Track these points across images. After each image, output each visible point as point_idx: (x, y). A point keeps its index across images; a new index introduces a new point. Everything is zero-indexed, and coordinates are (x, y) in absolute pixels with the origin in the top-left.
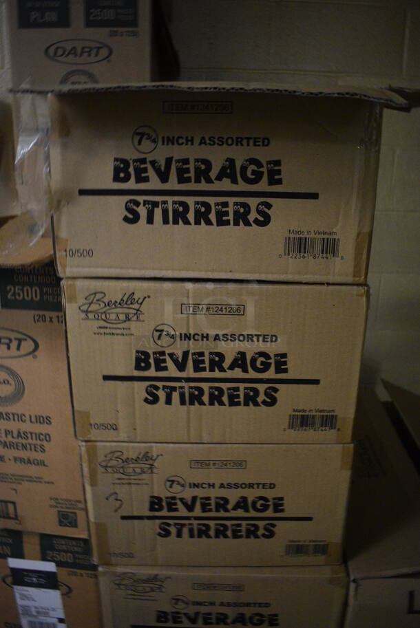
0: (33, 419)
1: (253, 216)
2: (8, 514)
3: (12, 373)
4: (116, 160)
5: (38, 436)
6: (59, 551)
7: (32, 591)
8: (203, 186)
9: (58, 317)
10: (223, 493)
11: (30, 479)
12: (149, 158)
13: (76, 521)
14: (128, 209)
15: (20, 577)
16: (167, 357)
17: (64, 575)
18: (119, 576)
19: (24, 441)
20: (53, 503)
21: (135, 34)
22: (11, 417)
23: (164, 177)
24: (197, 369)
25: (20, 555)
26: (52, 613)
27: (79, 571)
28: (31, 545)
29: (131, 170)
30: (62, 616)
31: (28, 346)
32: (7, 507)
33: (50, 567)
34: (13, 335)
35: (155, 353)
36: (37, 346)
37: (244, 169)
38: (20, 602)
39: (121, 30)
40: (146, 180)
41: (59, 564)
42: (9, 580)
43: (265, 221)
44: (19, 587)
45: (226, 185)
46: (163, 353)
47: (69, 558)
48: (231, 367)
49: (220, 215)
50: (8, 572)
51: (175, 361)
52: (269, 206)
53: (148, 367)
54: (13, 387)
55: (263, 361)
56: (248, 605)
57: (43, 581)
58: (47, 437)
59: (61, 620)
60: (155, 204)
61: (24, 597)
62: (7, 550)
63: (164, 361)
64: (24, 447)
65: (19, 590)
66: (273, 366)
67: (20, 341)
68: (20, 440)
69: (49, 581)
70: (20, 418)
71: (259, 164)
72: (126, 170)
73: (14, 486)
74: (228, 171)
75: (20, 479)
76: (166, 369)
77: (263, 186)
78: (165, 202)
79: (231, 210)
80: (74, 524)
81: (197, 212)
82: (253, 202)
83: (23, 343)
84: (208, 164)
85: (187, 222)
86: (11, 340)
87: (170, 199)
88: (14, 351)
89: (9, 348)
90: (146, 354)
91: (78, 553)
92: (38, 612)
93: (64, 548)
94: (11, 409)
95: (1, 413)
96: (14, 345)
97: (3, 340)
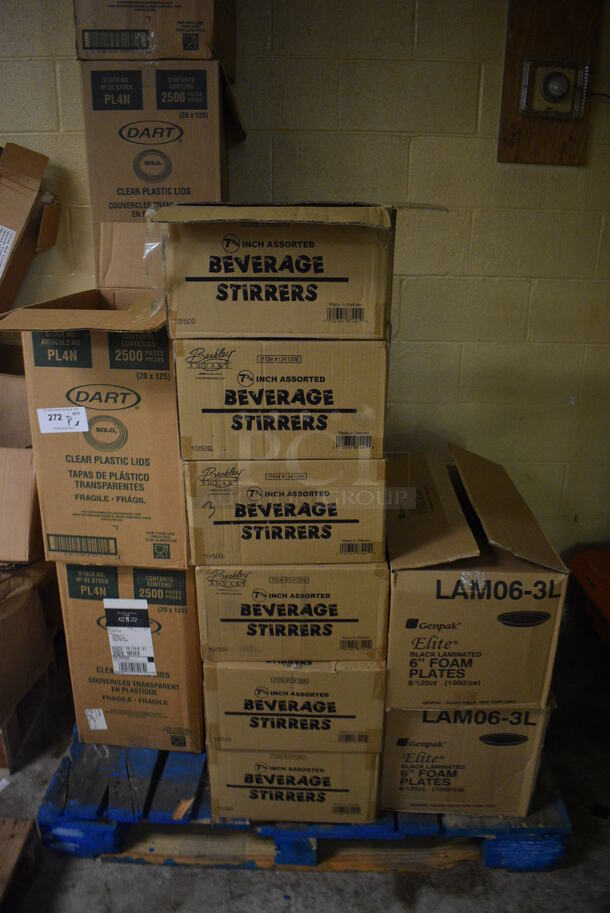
0: (135, 462)
1: (305, 294)
2: (109, 550)
3: (118, 422)
4: (211, 257)
5: (138, 476)
6: (151, 588)
7: (124, 631)
8: (271, 274)
9: (157, 375)
10: (291, 500)
11: (130, 516)
12: (234, 256)
13: (169, 552)
14: (220, 291)
15: (114, 618)
16: (248, 394)
17: (155, 612)
18: (212, 574)
19: (126, 482)
20: (149, 536)
21: (204, 116)
22: (116, 460)
23: (244, 269)
24: (269, 402)
25: (115, 595)
26: (142, 653)
27: (169, 607)
28: (126, 583)
29: (222, 264)
30: (152, 655)
31: (132, 399)
32: (108, 543)
33: (142, 604)
34: (119, 391)
35: (239, 391)
36: (139, 399)
37: (298, 263)
38: (112, 643)
39: (190, 111)
40: (232, 270)
41: (150, 601)
42: (104, 621)
43: (313, 297)
44: (112, 628)
45: (286, 273)
46: (245, 391)
47: (159, 594)
48: (293, 401)
49: (283, 294)
50: (104, 613)
51: (254, 397)
52: (315, 287)
53: (234, 402)
54: (118, 434)
55: (315, 397)
56: (313, 596)
57: (135, 620)
58: (146, 477)
59: (151, 659)
60: (238, 287)
61: (116, 638)
62: (103, 591)
63: (246, 397)
64: (126, 487)
65: (112, 630)
66: (323, 400)
67: (125, 395)
68: (122, 481)
69: (140, 619)
70: (124, 461)
71: (308, 259)
72: (218, 264)
73: (116, 523)
74: (287, 264)
75: (121, 516)
76: (247, 403)
77: (311, 274)
78: (245, 286)
79: (290, 290)
80: (167, 556)
81: (267, 292)
82: (305, 285)
83: (128, 397)
84: (274, 259)
85: (260, 299)
86: (117, 396)
87: (248, 283)
88: (119, 404)
89: (115, 402)
90: (233, 393)
91: (168, 589)
92: (129, 653)
93: (156, 584)
94: (115, 454)
95: (107, 458)
96: (120, 398)
97: (111, 395)
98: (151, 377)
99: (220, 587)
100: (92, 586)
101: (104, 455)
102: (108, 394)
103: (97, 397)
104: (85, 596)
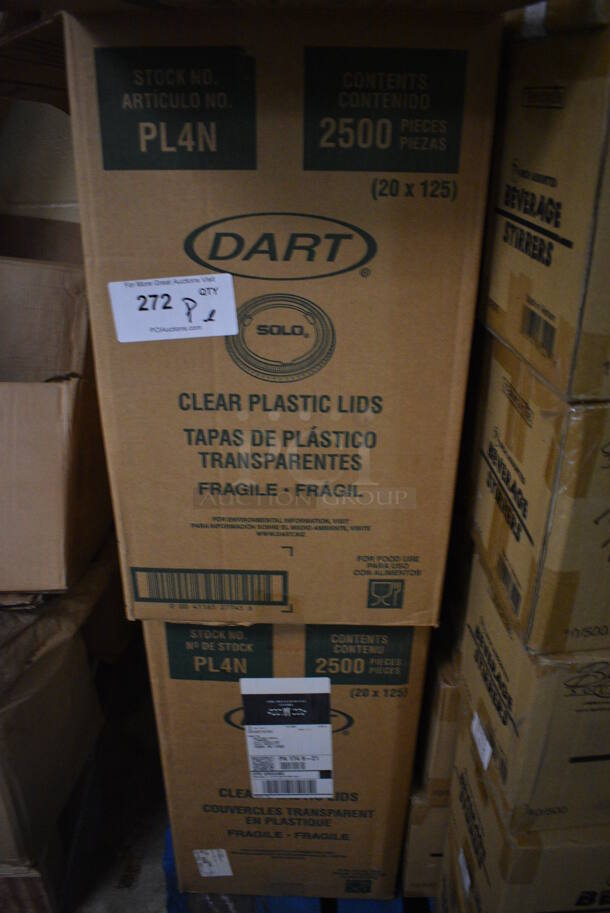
0: (346, 406)
2: (269, 595)
3: (312, 311)
5: (351, 438)
6: (341, 656)
7: (279, 731)
9: (424, 184)
11: (324, 525)
13: (401, 595)
15: (259, 710)
17: (343, 699)
18: (579, 672)
19: (320, 451)
20: (363, 566)
22: (300, 402)
25: (266, 672)
26: (309, 765)
27: (371, 688)
28: (289, 648)
30: (328, 766)
31: (353, 249)
32: (269, 583)
33: (320, 685)
34: (322, 229)
36: (372, 250)
38: (252, 751)
41: (337, 679)
42: (238, 717)
44: (254, 727)
47: (358, 666)
50: (239, 703)
54: (312, 340)
57: (303, 712)
58: (370, 439)
59: (325, 774)
61: (261, 742)
62: (241, 665)
64: (320, 462)
65: (253, 732)
67: (337, 239)
68: (313, 450)
69: (314, 710)
70: (319, 404)
73: (287, 541)
75: (300, 527)
80: (396, 602)
83: (344, 243)
86: (317, 240)
88: (321, 264)
89: (311, 258)
91: (376, 656)
92: (284, 766)
93: (352, 649)
94: (301, 388)
95: (280, 397)
96: (323, 249)
97: (301, 242)
98: (409, 193)
99: (589, 698)
100: (218, 657)
101: (271, 390)
102: (294, 237)
103: (265, 246)
104: (204, 675)
